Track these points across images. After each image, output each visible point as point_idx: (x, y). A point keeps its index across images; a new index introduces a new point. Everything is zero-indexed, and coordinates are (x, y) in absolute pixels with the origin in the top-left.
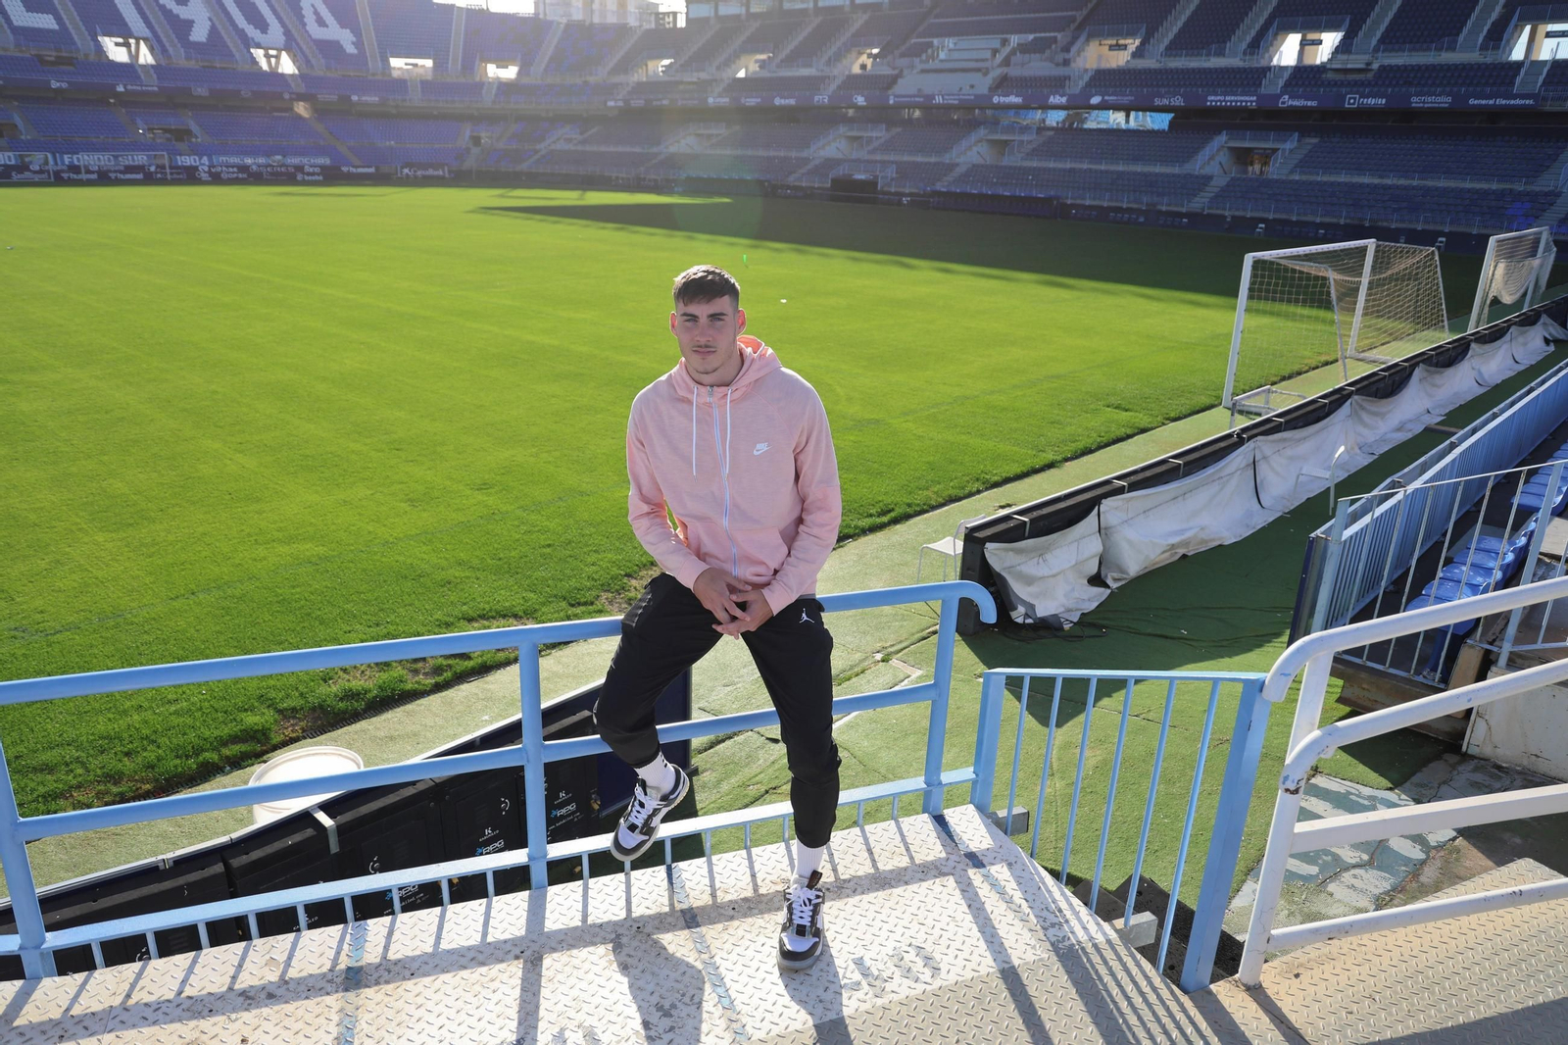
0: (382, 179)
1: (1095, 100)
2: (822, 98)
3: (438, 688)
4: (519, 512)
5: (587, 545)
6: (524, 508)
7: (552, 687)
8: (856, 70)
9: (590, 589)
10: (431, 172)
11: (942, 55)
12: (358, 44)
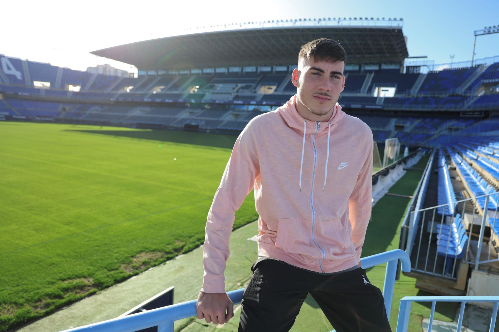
0: (28, 120)
1: (264, 103)
2: (181, 100)
3: (47, 314)
4: (84, 233)
5: (113, 245)
6: (86, 231)
7: (103, 309)
8: (192, 92)
9: (116, 263)
10: (47, 119)
11: (218, 89)
12: (23, 76)
